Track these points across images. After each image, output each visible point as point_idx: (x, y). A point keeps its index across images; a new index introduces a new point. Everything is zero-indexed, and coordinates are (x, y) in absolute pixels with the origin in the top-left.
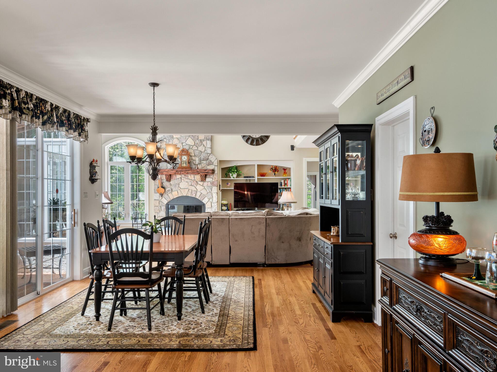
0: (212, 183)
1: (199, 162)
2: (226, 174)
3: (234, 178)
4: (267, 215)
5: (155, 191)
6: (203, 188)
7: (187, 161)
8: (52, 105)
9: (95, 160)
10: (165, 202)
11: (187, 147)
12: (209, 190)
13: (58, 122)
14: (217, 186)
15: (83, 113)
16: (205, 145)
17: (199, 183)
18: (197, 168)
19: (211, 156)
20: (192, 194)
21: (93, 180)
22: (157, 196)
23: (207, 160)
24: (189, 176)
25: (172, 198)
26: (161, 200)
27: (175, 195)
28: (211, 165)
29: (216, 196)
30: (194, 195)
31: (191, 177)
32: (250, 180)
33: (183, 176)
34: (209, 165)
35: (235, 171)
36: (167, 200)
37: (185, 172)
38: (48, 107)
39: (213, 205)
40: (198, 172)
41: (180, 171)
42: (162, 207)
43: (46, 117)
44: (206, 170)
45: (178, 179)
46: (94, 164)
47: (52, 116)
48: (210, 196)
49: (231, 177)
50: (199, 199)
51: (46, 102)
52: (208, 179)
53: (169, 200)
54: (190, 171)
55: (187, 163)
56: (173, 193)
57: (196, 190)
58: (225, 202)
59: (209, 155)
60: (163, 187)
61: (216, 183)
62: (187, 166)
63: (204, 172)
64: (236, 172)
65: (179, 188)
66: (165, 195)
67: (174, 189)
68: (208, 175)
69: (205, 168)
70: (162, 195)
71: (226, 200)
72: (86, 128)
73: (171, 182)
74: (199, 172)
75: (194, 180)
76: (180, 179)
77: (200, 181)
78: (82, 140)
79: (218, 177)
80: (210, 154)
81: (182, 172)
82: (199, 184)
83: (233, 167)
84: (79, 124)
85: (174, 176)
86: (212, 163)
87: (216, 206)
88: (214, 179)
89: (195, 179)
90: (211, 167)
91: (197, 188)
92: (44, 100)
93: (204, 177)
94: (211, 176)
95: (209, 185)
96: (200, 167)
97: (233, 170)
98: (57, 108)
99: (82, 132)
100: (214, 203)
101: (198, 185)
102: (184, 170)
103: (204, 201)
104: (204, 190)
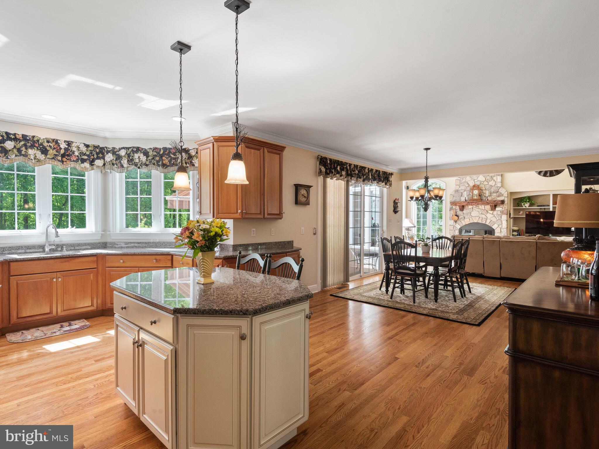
0: (502, 212)
1: (489, 195)
2: (518, 204)
3: (526, 207)
4: (539, 239)
5: (450, 219)
6: (493, 216)
7: (478, 194)
8: (369, 169)
9: (397, 198)
10: (459, 227)
11: (478, 183)
12: (498, 218)
13: (372, 178)
14: (507, 214)
15: (389, 170)
16: (496, 180)
17: (490, 212)
18: (486, 200)
19: (501, 189)
20: (482, 221)
21: (395, 212)
22: (452, 222)
23: (497, 192)
24: (480, 206)
25: (464, 224)
26: (455, 226)
27: (467, 221)
28: (501, 197)
29: (506, 223)
30: (484, 221)
31: (482, 207)
32: (545, 208)
33: (474, 206)
34: (498, 197)
35: (528, 200)
36: (460, 225)
37: (476, 204)
38: (367, 171)
39: (502, 230)
40: (488, 203)
41: (472, 203)
42: (456, 231)
43: (365, 177)
44: (495, 201)
45: (470, 209)
46: (397, 201)
47: (369, 175)
48: (500, 223)
49: (523, 206)
50: (489, 225)
51: (365, 168)
52: (497, 209)
53: (462, 225)
54: (480, 203)
55: (478, 196)
56: (465, 220)
57: (486, 217)
58: (516, 228)
59: (499, 188)
60: (456, 215)
61: (505, 212)
62: (478, 198)
63: (493, 203)
65: (471, 216)
66: (459, 222)
67: (466, 217)
68: (497, 206)
69: (495, 199)
70: (456, 222)
71: (516, 226)
72: (391, 179)
73: (464, 212)
75: (485, 209)
76: (472, 209)
77: (490, 210)
78: (387, 187)
79: (508, 206)
80: (500, 187)
81: (473, 204)
83: (525, 197)
84: (385, 177)
85: (467, 206)
86: (502, 195)
87: (506, 232)
88: (504, 208)
90: (501, 198)
92: (364, 167)
93: (494, 207)
94: (501, 206)
95: (498, 214)
96: (490, 198)
97: (525, 200)
98: (372, 170)
99: (387, 182)
100: (503, 229)
101: (488, 213)
102: (475, 201)
103: (494, 227)
104: (494, 218)
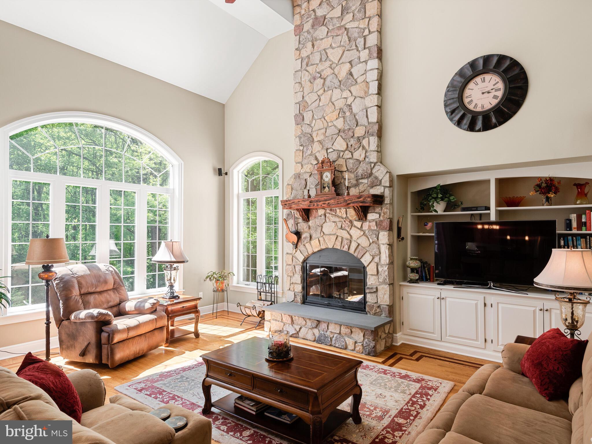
0: (379, 224)
1: (354, 182)
2: (421, 204)
7: (330, 182)
10: (303, 258)
11: (333, 156)
12: (372, 239)
14: (390, 230)
16: (367, 147)
17: (356, 223)
18: (347, 195)
19: (377, 168)
20: (343, 245)
22: (289, 248)
23: (370, 176)
24: (338, 211)
25: (310, 252)
26: (295, 255)
27: (314, 246)
28: (378, 187)
29: (388, 252)
30: (346, 247)
31: (341, 212)
32: (479, 214)
33: (327, 210)
34: (372, 187)
36: (304, 254)
37: (324, 204)
39: (380, 269)
42: (296, 266)
44: (366, 197)
45: (321, 216)
48: (376, 251)
49: (432, 209)
50: (355, 255)
52: (371, 216)
53: (306, 254)
54: (338, 202)
56: (312, 242)
57: (349, 237)
58: (414, 264)
59: (373, 165)
60: (296, 232)
61: (386, 223)
63: (356, 202)
64: (440, 198)
65: (322, 233)
66: (301, 246)
67: (314, 236)
68: (371, 208)
69: (366, 193)
70: (296, 246)
73: (310, 223)
74: (348, 202)
75: (347, 217)
76: (323, 217)
77: (357, 219)
80: (375, 164)
82: (355, 226)
85: (314, 211)
86: (379, 182)
87: (387, 273)
88: (382, 214)
89: (348, 215)
90: (377, 191)
91: (352, 234)
94: (378, 210)
95: (372, 228)
96: (354, 191)
97: (435, 195)
100: (382, 266)
101: (353, 228)
103: (365, 260)
104: (364, 237)
